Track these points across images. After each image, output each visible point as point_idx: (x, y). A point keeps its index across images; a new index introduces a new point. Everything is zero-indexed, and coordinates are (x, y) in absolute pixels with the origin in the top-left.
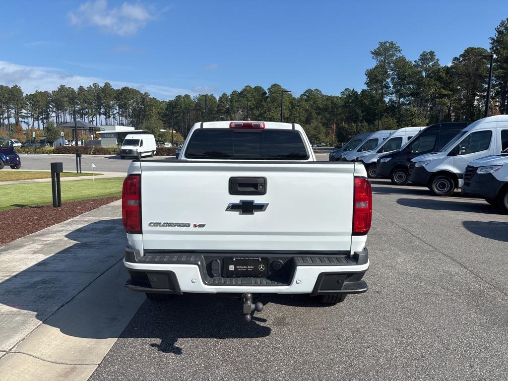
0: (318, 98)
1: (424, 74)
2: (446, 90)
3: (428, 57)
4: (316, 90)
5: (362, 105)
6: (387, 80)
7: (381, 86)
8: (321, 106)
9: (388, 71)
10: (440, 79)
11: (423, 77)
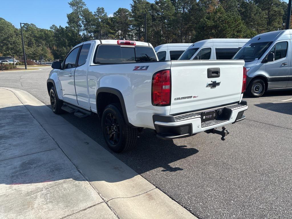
0: (34, 30)
1: (100, 20)
2: (112, 30)
3: (100, 11)
4: (32, 24)
5: (67, 36)
6: (80, 22)
7: (77, 25)
8: (38, 36)
9: (80, 16)
10: (108, 24)
11: (99, 22)
